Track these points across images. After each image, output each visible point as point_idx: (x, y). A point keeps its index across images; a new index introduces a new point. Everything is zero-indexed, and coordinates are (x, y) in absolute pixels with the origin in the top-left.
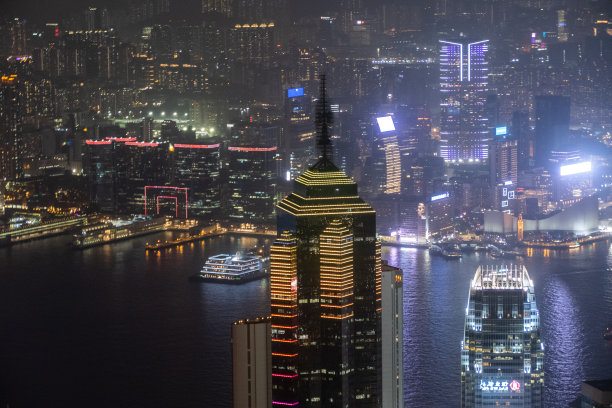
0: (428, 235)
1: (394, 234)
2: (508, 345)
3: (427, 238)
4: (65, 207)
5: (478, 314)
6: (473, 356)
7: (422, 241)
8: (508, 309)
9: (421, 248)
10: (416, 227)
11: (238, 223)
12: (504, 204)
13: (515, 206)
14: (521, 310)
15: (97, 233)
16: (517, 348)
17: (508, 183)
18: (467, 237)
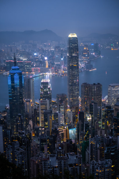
0: (51, 73)
1: (46, 73)
2: (46, 89)
3: (51, 74)
4: (3, 70)
5: (42, 85)
6: (42, 91)
7: (50, 74)
8: (46, 85)
9: (50, 75)
10: (49, 72)
11: (26, 72)
12: (62, 69)
13: (63, 69)
14: (48, 85)
15: (6, 73)
16: (47, 90)
17: (63, 66)
18: (56, 74)
